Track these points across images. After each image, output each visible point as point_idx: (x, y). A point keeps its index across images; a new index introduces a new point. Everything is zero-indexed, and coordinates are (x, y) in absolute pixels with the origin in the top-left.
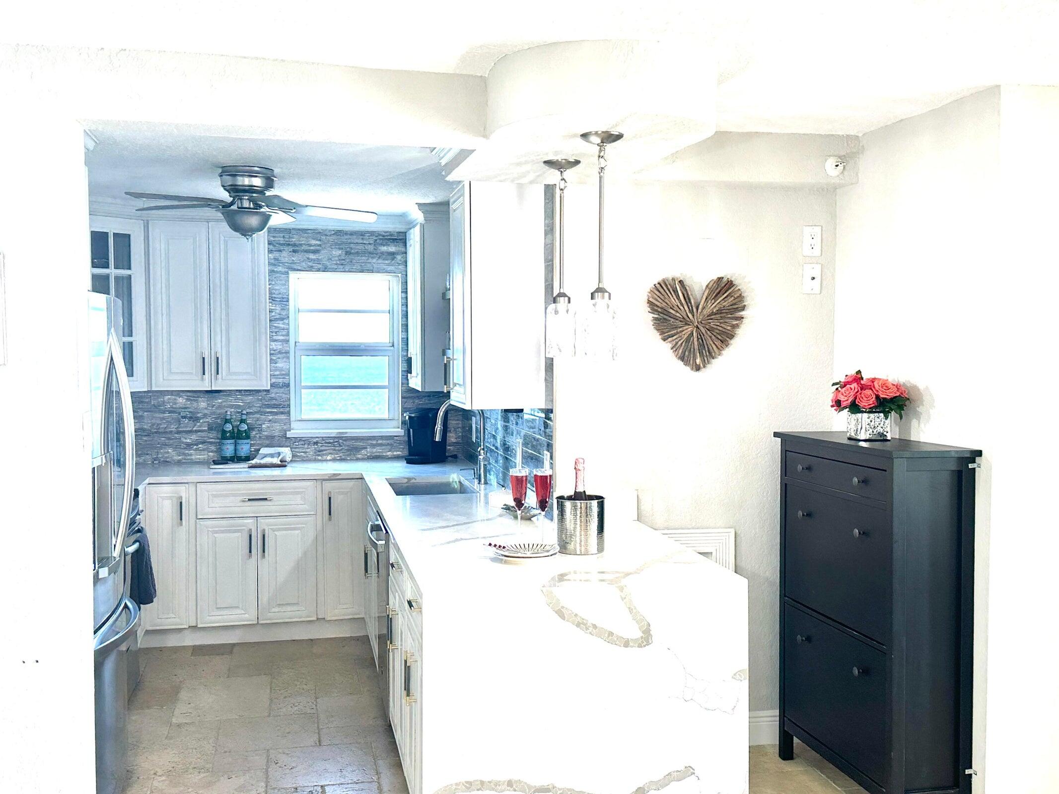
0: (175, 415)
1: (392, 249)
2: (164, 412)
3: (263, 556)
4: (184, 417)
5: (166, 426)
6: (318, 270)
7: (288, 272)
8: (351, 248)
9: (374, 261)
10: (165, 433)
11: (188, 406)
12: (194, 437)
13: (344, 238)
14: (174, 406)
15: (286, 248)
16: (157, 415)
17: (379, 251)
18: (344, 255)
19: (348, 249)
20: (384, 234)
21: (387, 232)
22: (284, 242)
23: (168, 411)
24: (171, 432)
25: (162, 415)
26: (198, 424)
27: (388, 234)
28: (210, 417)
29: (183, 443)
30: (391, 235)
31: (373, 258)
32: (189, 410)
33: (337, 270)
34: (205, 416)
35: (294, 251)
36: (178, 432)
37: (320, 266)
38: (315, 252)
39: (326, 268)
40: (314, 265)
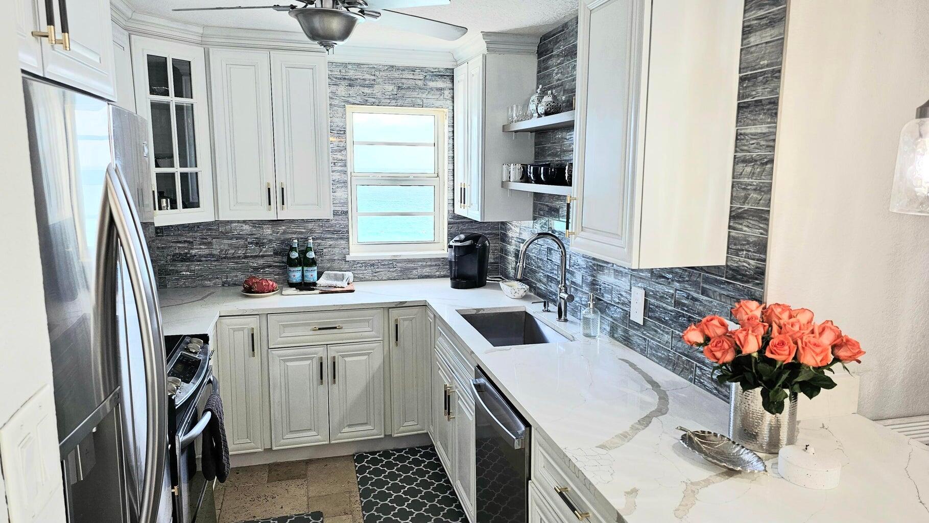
0: (242, 242)
1: (440, 84)
2: (231, 239)
3: (334, 382)
4: (251, 243)
5: (234, 251)
6: (373, 104)
7: (345, 106)
8: (403, 84)
9: (424, 96)
10: (234, 258)
11: (254, 232)
12: (261, 262)
13: (396, 74)
14: (241, 233)
15: (343, 82)
16: (226, 241)
17: (428, 87)
18: (395, 90)
19: (400, 85)
20: (433, 70)
21: (436, 68)
22: (341, 77)
23: (235, 238)
24: (239, 257)
25: (230, 242)
26: (264, 249)
27: (436, 70)
28: (275, 242)
29: (251, 267)
30: (439, 72)
31: (422, 93)
32: (255, 236)
33: (390, 104)
34: (270, 241)
35: (350, 85)
36: (246, 257)
37: (373, 100)
38: (371, 86)
39: (380, 102)
40: (368, 99)
